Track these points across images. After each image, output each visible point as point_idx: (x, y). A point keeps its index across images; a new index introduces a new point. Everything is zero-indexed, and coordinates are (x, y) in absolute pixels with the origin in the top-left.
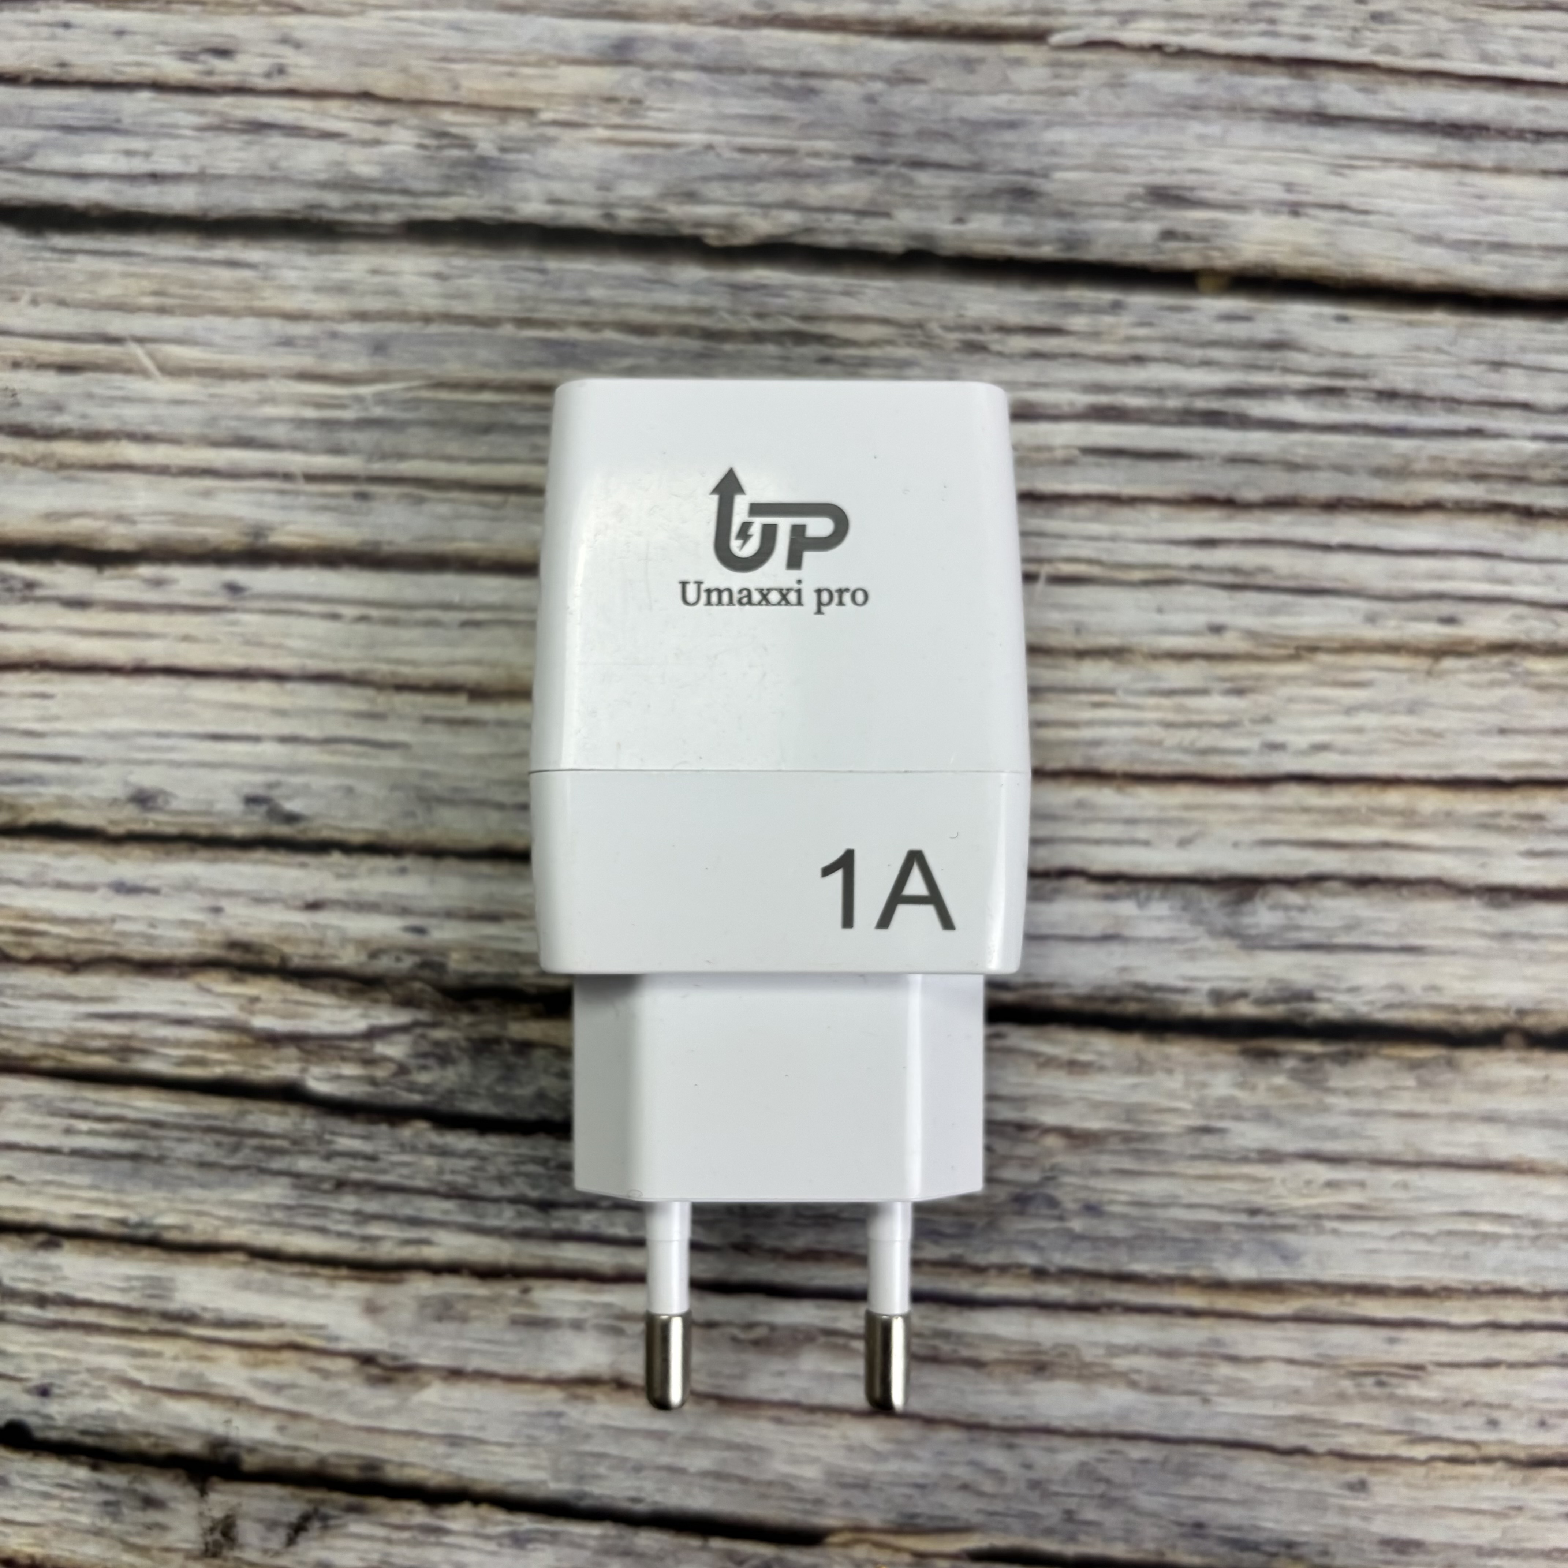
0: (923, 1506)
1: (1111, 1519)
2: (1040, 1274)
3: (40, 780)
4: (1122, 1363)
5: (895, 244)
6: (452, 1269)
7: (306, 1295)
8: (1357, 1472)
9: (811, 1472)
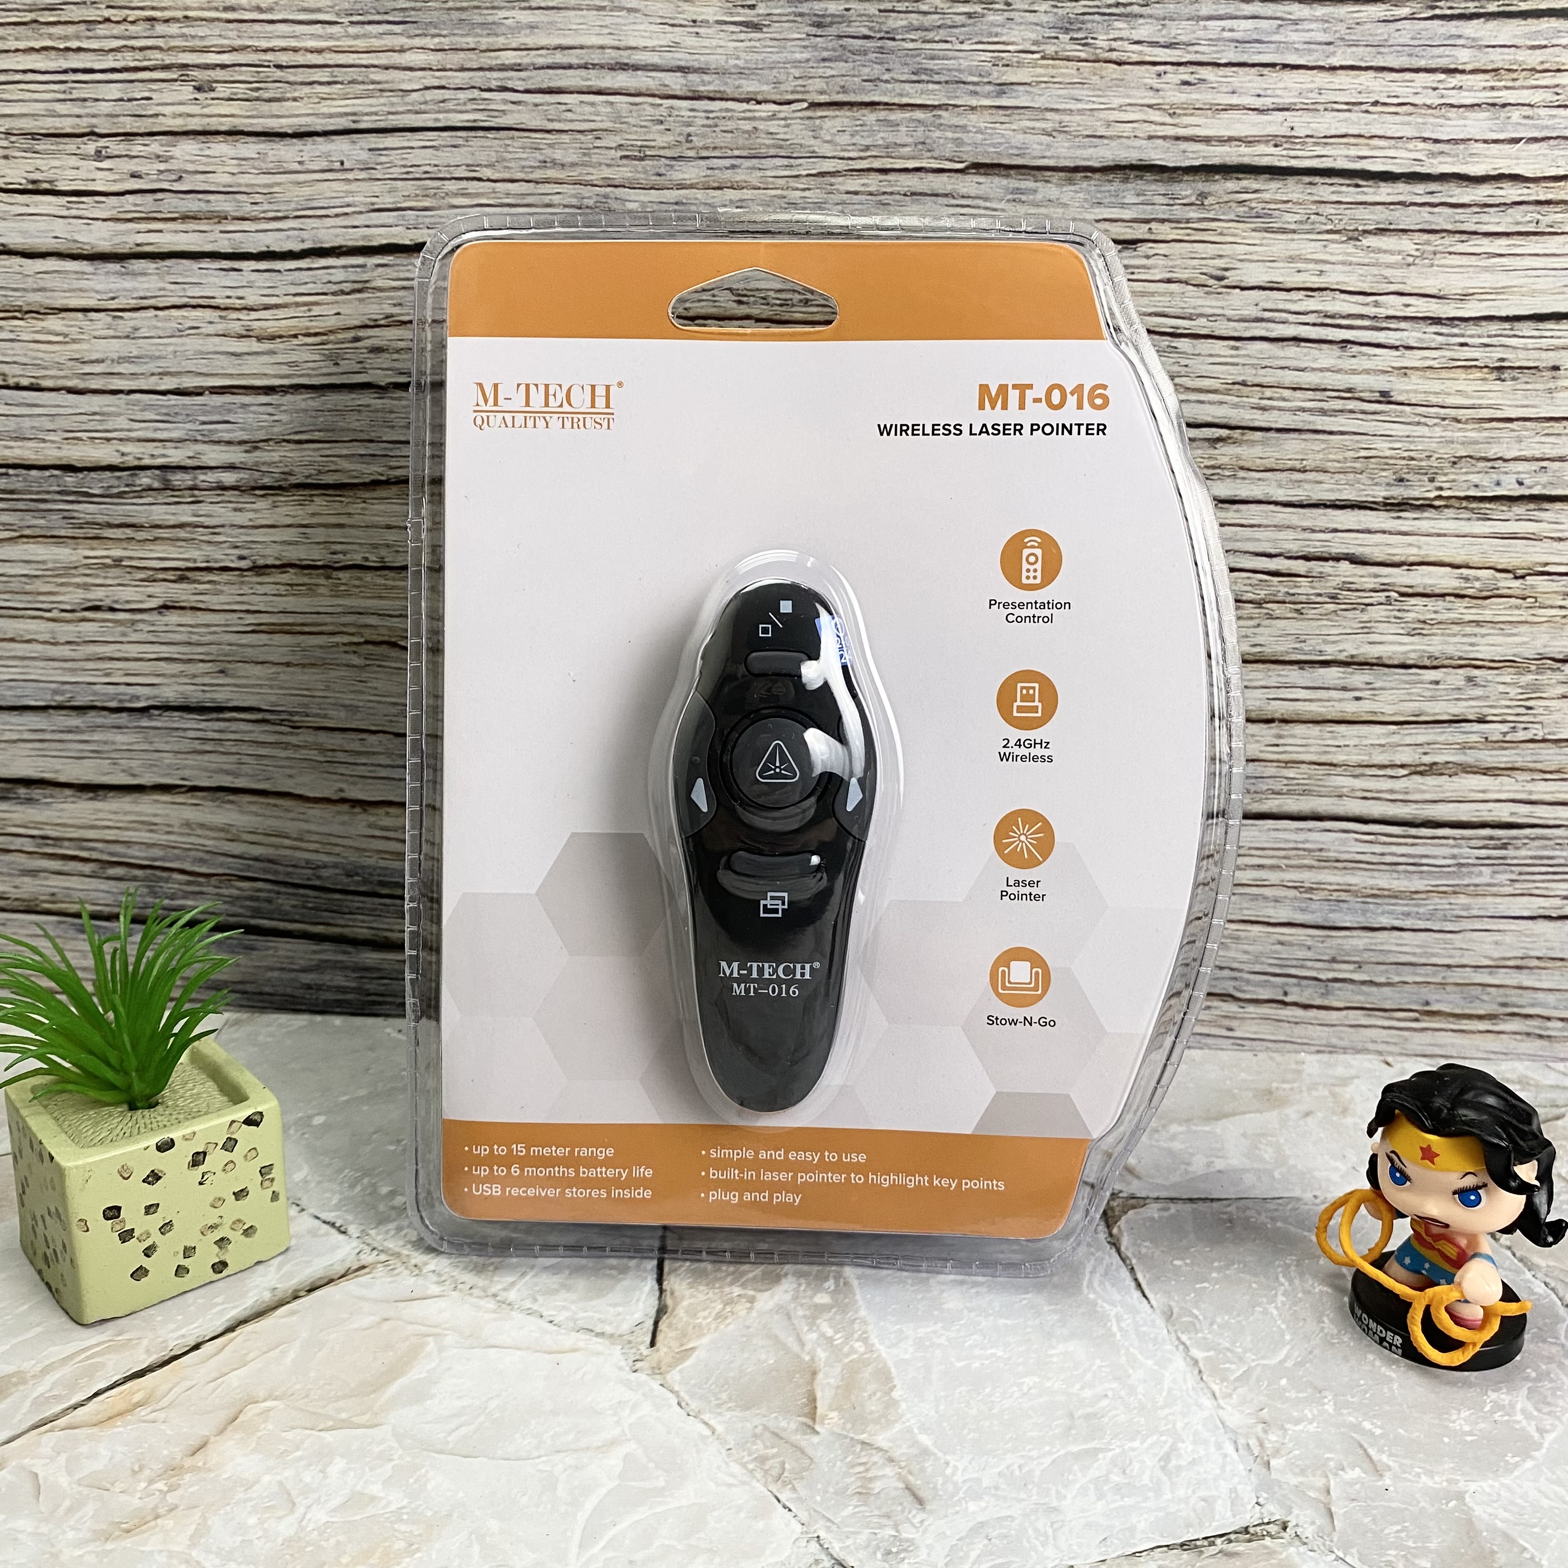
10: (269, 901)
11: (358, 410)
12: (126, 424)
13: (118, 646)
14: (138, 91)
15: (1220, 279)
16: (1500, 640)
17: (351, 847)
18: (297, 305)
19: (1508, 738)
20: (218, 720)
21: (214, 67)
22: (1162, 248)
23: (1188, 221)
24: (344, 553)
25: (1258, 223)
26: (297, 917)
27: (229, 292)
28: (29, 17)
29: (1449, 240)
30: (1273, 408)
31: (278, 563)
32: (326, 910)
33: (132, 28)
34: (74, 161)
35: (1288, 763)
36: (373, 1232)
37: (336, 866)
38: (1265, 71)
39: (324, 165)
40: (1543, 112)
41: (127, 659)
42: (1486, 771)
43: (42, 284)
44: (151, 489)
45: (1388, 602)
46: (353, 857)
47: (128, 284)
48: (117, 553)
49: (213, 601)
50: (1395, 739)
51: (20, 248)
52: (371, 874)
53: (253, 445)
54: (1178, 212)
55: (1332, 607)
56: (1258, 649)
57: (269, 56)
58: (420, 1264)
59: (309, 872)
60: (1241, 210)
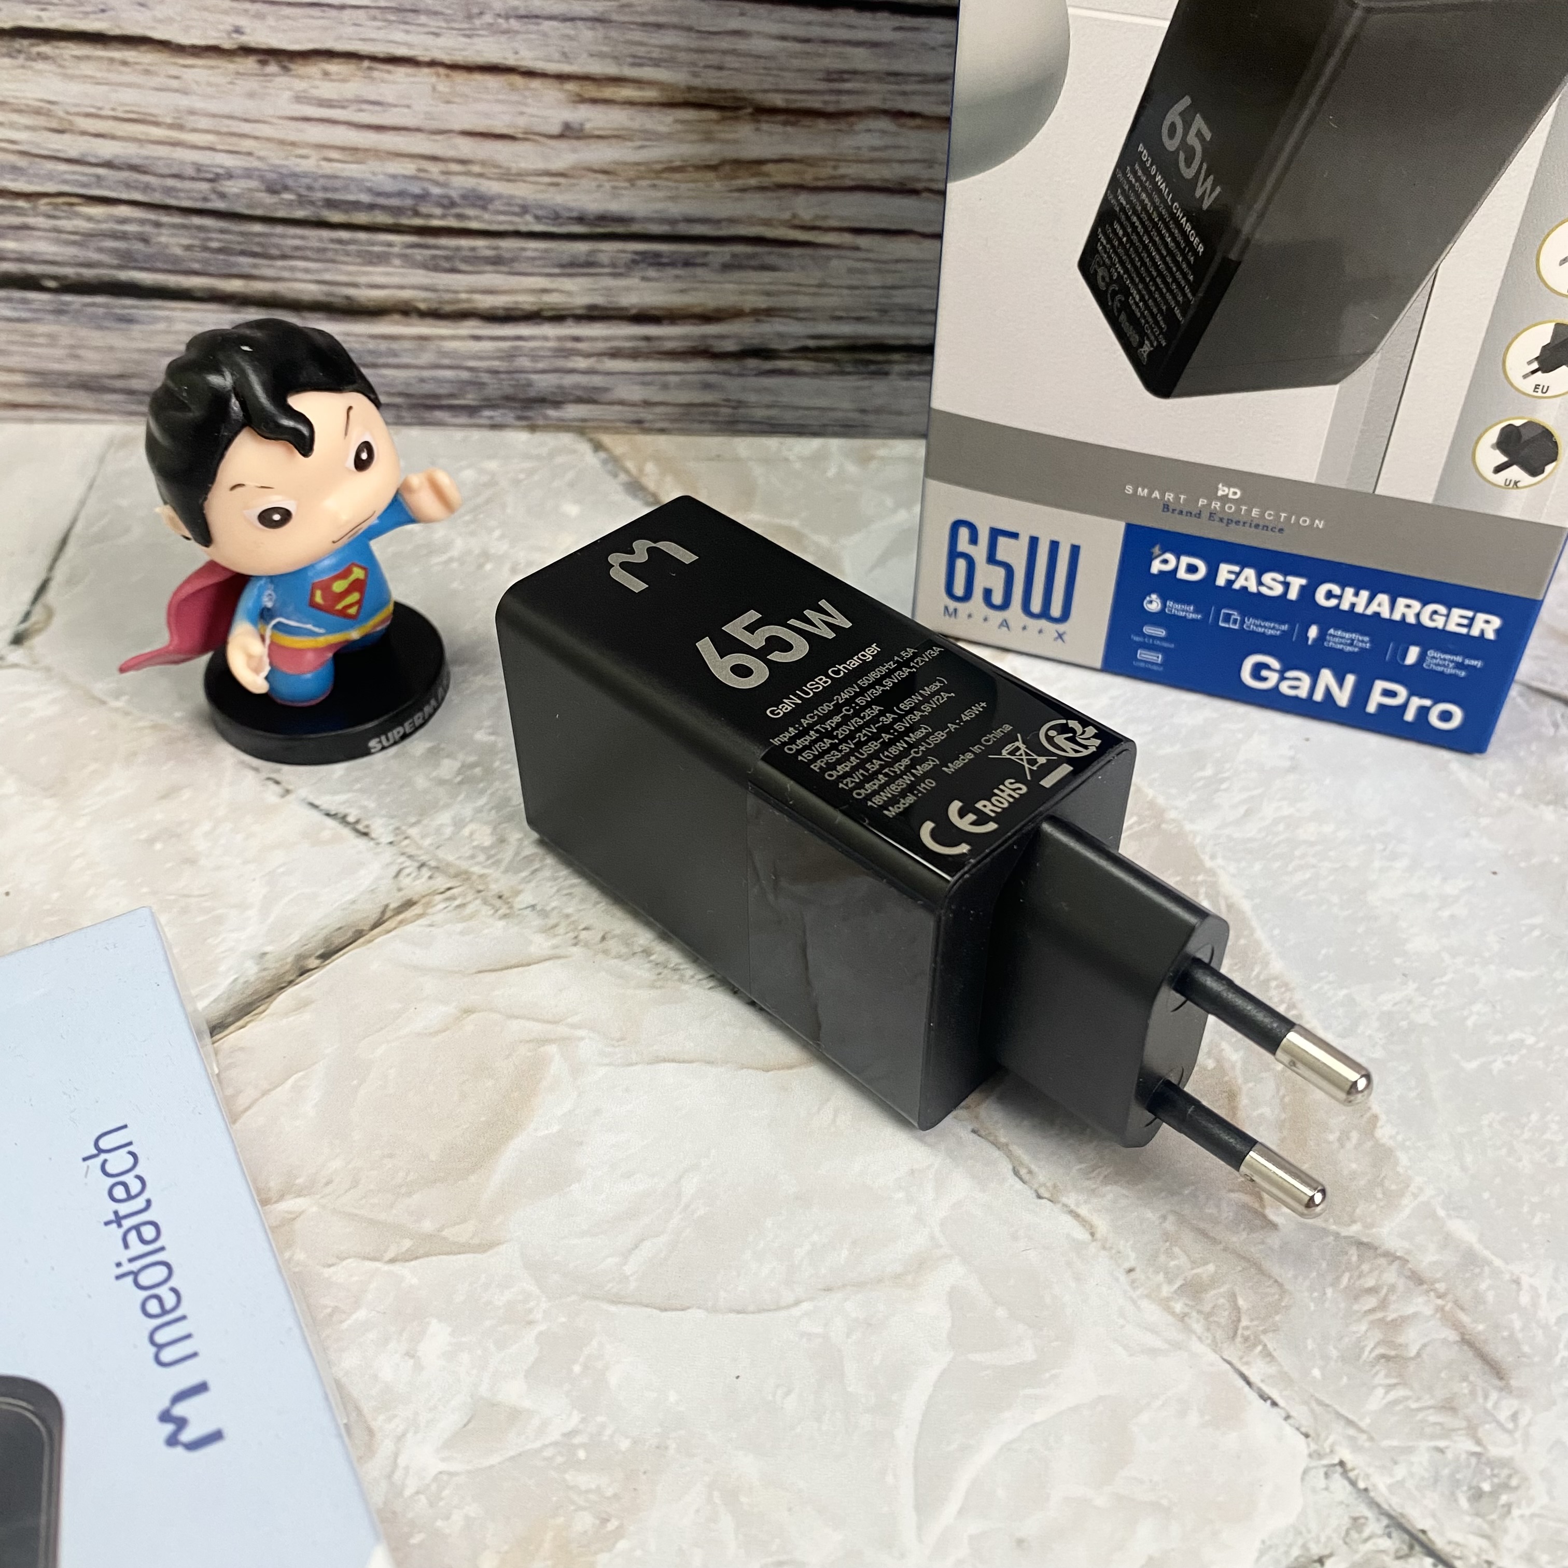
10: (144, 239)
17: (268, 140)
26: (196, 266)
32: (243, 253)
36: (413, 832)
37: (248, 174)
46: (276, 158)
52: (310, 188)
58: (506, 894)
59: (205, 186)
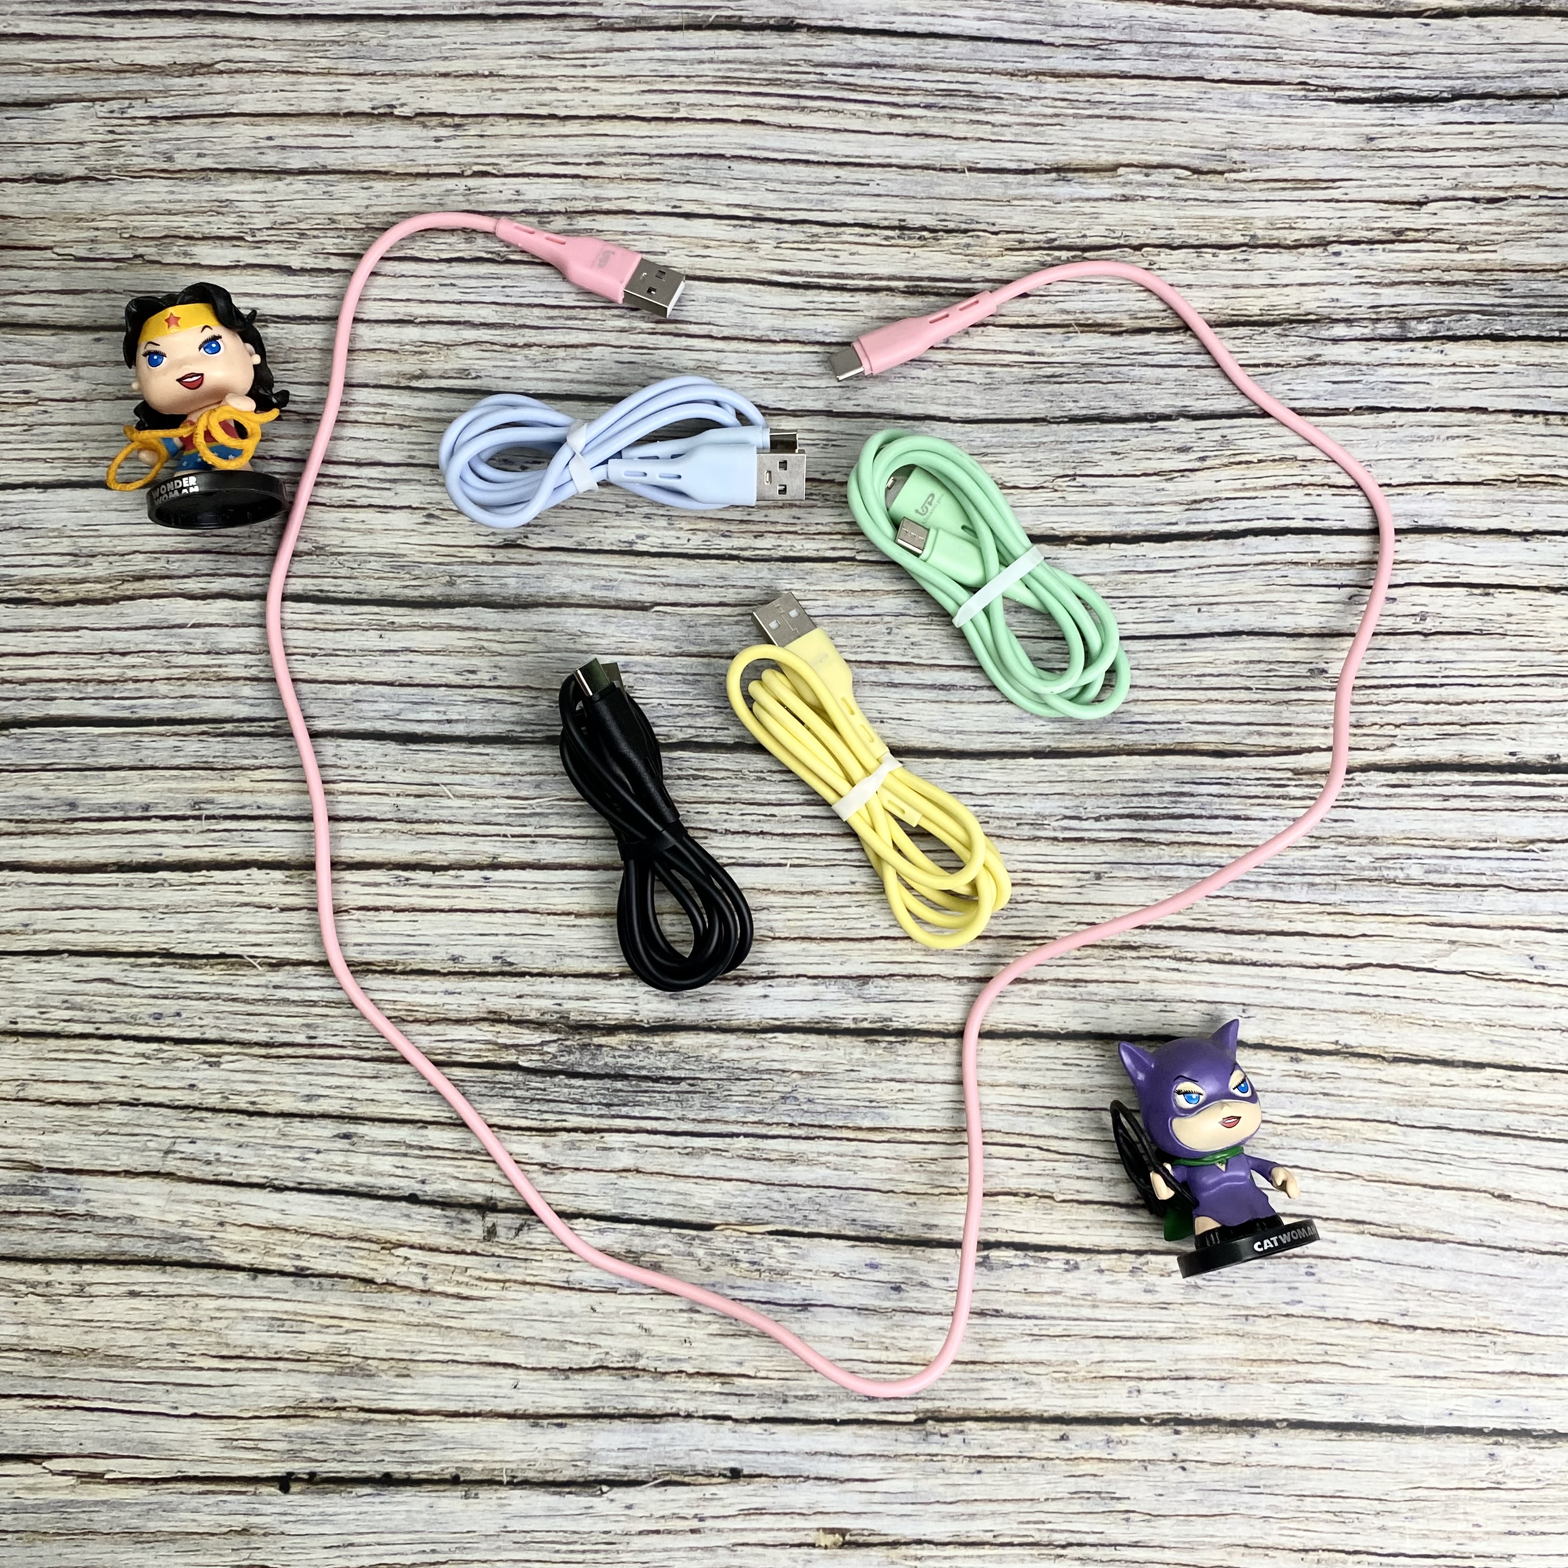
0: (751, 1214)
1: (821, 1218)
2: (791, 1125)
3: (414, 953)
4: (823, 1159)
5: (730, 741)
6: (575, 1130)
7: (520, 1142)
8: (913, 1199)
9: (708, 1202)
11: (1208, 396)
12: (1434, 380)
13: (1476, 163)
14: (1379, 670)
15: (430, 516)
16: (149, 198)
18: (1255, 489)
19: (127, 102)
20: (1382, 89)
21: (1307, 689)
22: (482, 541)
23: (462, 563)
24: (1234, 260)
25: (402, 561)
27: (1319, 500)
28: (1468, 729)
29: (240, 547)
30: (374, 405)
31: (1302, 250)
33: (1377, 720)
34: (1447, 612)
35: (327, 72)
38: (408, 681)
39: (1216, 609)
40: (177, 648)
41: (1468, 149)
42: (142, 69)
43: (1496, 507)
44: (1420, 319)
45: (253, 232)
47: (1413, 508)
48: (1463, 257)
49: (1372, 210)
50: (231, 99)
51: (1510, 538)
53: (1312, 362)
54: (471, 571)
55: (302, 226)
56: (366, 184)
57: (1255, 697)
60: (417, 572)
